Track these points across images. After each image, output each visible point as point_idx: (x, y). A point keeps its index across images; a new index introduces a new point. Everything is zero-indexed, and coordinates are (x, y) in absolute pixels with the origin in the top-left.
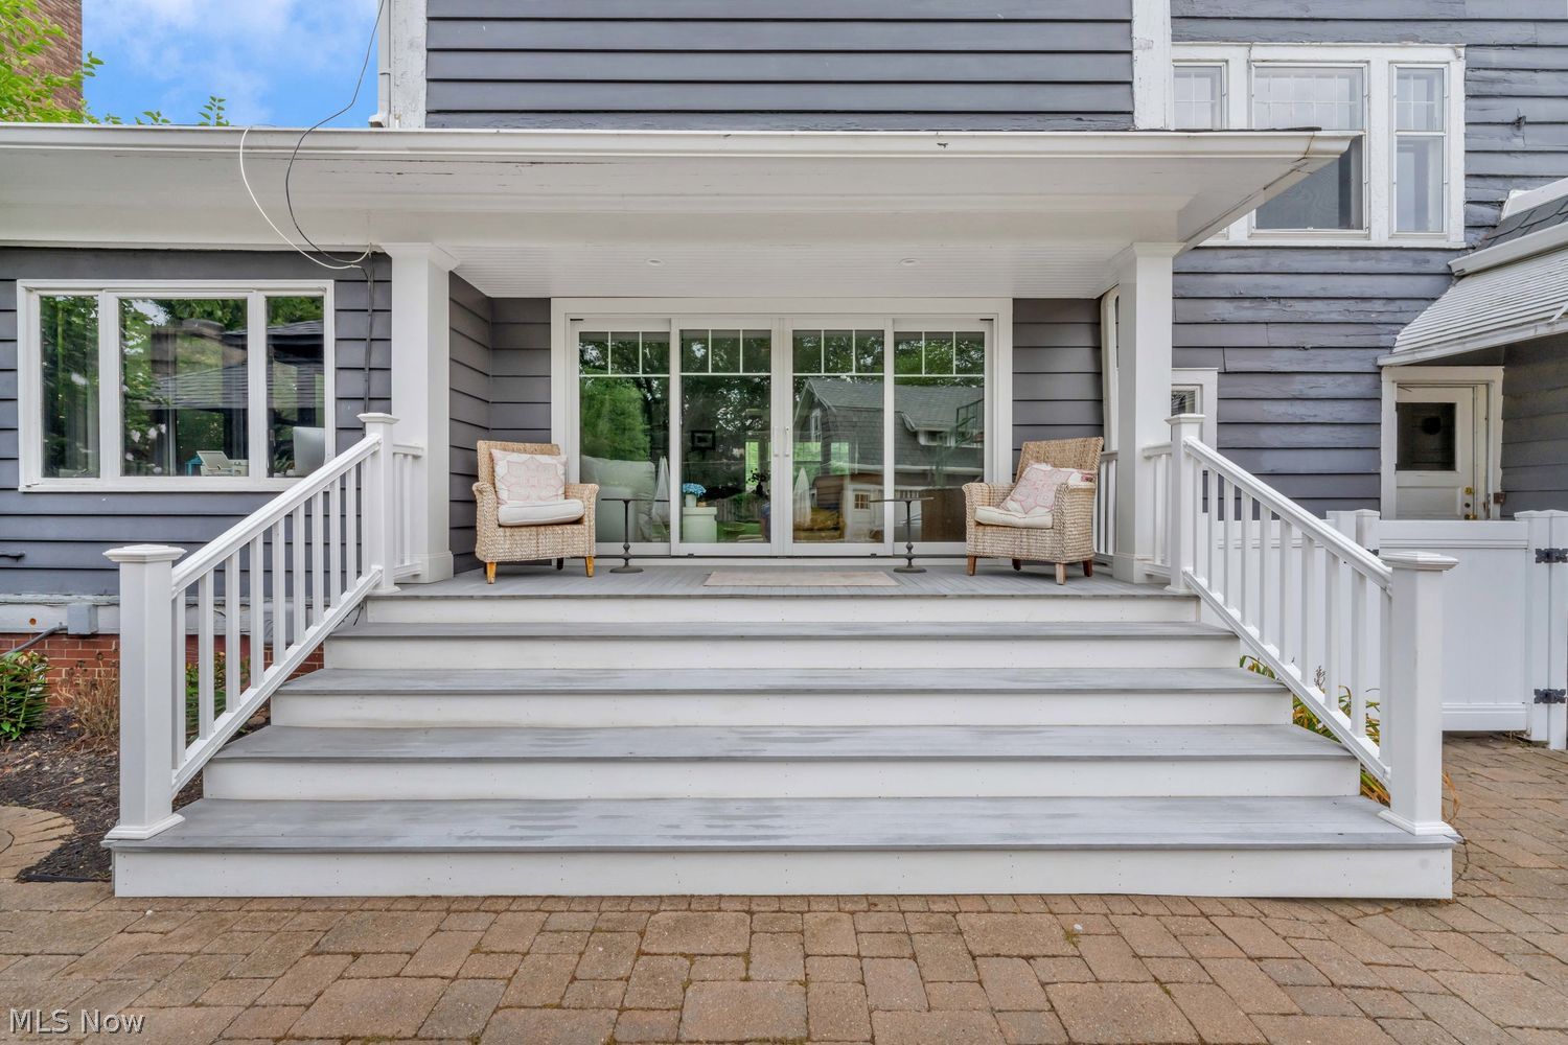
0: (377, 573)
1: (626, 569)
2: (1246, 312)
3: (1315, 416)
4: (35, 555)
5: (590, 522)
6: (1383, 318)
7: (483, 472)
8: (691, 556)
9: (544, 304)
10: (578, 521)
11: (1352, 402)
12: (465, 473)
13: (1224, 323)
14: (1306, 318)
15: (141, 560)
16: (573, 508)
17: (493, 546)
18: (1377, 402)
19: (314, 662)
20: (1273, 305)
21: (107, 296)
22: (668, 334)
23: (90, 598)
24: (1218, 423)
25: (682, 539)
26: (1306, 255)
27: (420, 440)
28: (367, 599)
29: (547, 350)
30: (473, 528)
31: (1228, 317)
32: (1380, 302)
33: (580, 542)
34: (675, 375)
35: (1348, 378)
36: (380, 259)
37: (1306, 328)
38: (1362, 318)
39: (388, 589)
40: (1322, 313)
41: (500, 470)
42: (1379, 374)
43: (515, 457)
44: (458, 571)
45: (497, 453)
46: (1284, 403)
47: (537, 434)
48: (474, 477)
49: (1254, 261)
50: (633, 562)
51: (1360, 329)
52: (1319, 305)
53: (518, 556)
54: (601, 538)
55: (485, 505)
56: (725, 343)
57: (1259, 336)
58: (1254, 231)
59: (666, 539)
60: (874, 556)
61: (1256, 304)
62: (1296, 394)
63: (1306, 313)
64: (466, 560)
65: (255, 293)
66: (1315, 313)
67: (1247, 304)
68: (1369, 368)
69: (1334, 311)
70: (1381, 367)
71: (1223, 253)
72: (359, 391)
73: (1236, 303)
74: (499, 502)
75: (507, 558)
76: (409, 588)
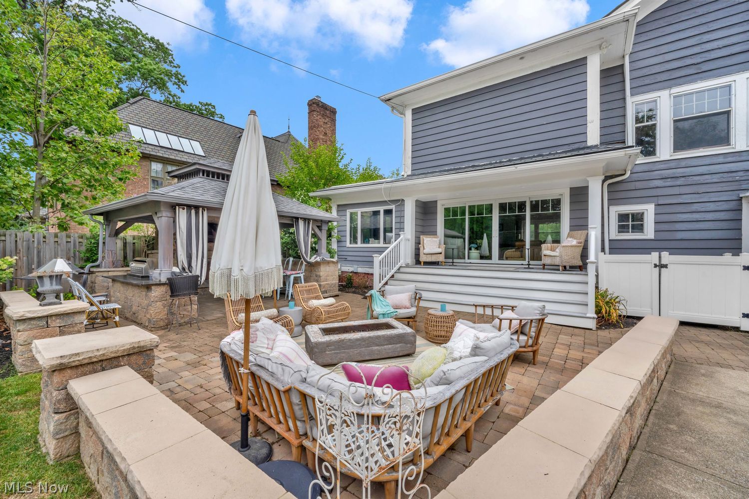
0: (402, 262)
1: (453, 265)
2: (669, 183)
3: (704, 218)
4: (349, 258)
5: (443, 253)
6: (743, 178)
7: (421, 243)
8: (470, 263)
9: (436, 202)
10: (441, 253)
11: (726, 212)
12: (418, 243)
13: (657, 187)
14: (699, 182)
15: (376, 256)
16: (440, 250)
17: (423, 258)
18: (740, 211)
19: (393, 276)
20: (683, 179)
21: (359, 211)
22: (465, 207)
23: (357, 266)
24: (655, 223)
25: (469, 258)
26: (700, 159)
27: (409, 237)
28: (400, 267)
29: (436, 213)
30: (419, 255)
31: (659, 185)
32: (742, 172)
33: (441, 258)
34: (467, 217)
35: (723, 203)
36: (403, 200)
37: (699, 186)
38: (731, 179)
39: (404, 265)
40: (708, 179)
41: (425, 242)
42: (741, 200)
43: (428, 239)
44: (416, 264)
45: (424, 238)
46: (688, 214)
47: (434, 233)
48: (420, 244)
49: (673, 165)
50: (454, 264)
51: (729, 184)
52: (707, 177)
53: (427, 261)
54: (446, 258)
55: (421, 249)
56: (480, 207)
57: (676, 191)
58: (672, 154)
59: (464, 258)
60: (522, 264)
61: (673, 179)
62: (694, 210)
63: (699, 180)
64: (418, 262)
65: (381, 209)
66: (704, 180)
67: (669, 180)
68: (735, 198)
69: (715, 178)
70: (742, 198)
71: (657, 164)
72: (399, 221)
73: (664, 180)
74: (424, 249)
75: (426, 261)
76: (407, 266)
